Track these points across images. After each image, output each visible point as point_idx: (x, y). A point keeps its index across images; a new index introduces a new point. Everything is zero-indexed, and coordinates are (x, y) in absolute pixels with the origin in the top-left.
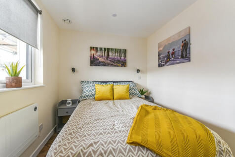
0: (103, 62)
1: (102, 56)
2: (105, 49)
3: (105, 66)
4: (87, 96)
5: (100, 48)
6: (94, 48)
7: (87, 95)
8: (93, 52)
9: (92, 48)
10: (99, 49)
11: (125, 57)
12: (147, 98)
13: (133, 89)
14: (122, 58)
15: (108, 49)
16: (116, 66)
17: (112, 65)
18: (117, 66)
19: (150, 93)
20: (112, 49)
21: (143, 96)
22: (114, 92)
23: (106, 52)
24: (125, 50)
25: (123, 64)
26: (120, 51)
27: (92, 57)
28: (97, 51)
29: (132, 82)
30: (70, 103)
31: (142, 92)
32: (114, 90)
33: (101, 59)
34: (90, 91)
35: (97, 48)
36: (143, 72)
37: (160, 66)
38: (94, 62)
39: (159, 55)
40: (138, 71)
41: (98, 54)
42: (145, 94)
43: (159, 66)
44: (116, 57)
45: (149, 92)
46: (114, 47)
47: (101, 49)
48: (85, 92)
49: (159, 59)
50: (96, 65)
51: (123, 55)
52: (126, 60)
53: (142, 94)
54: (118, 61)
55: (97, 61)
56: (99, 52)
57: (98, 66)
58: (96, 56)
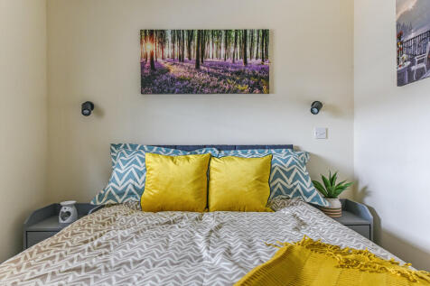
0: (182, 80)
1: (181, 58)
2: (190, 33)
3: (190, 91)
4: (121, 194)
5: (173, 31)
6: (152, 32)
7: (120, 189)
8: (150, 47)
9: (148, 35)
10: (169, 37)
11: (265, 57)
12: (351, 210)
13: (288, 174)
14: (254, 62)
15: (202, 34)
16: (229, 91)
17: (216, 90)
18: (235, 92)
19: (365, 192)
20: (217, 33)
21: (337, 204)
22: (212, 182)
23: (194, 43)
24: (265, 33)
25: (259, 82)
26: (243, 37)
27: (148, 65)
28: (163, 42)
29: (291, 147)
30: (69, 213)
31: (328, 187)
32: (213, 175)
33: (176, 71)
34: (131, 176)
35: (162, 33)
36: (335, 112)
37: (404, 78)
38: (154, 80)
39: (399, 36)
40: (317, 107)
41: (168, 51)
42: (344, 194)
43: (401, 82)
44: (229, 61)
45: (360, 187)
46: (222, 26)
47: (177, 35)
48: (114, 181)
49: (400, 51)
50: (161, 90)
51: (257, 50)
52: (266, 70)
53: (329, 196)
54: (238, 73)
55: (164, 78)
56: (171, 44)
57: (168, 92)
58: (159, 60)
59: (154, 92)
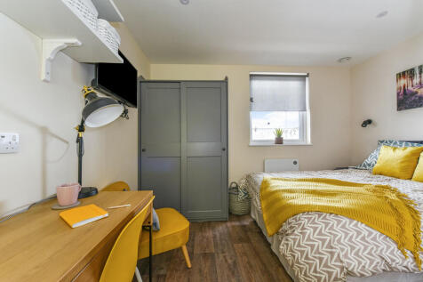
4: (369, 165)
5: (420, 67)
7: (369, 162)
8: (403, 82)
9: (402, 75)
10: (417, 71)
27: (402, 93)
28: (412, 76)
35: (412, 70)
38: (406, 101)
41: (416, 81)
55: (413, 98)
56: (418, 75)
57: (417, 106)
58: (410, 88)
59: (406, 108)
